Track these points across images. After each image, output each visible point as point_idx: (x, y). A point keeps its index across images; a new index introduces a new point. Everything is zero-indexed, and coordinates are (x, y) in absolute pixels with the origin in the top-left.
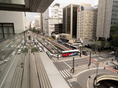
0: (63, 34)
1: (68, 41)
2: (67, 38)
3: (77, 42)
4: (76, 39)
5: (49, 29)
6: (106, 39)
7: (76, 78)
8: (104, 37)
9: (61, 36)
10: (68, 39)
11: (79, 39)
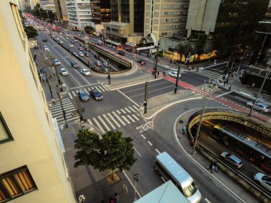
0: (112, 23)
1: (124, 41)
2: (122, 32)
3: (144, 42)
4: (143, 35)
5: (78, 10)
6: (207, 33)
7: (152, 122)
8: (203, 30)
9: (108, 29)
10: (125, 37)
11: (149, 35)
